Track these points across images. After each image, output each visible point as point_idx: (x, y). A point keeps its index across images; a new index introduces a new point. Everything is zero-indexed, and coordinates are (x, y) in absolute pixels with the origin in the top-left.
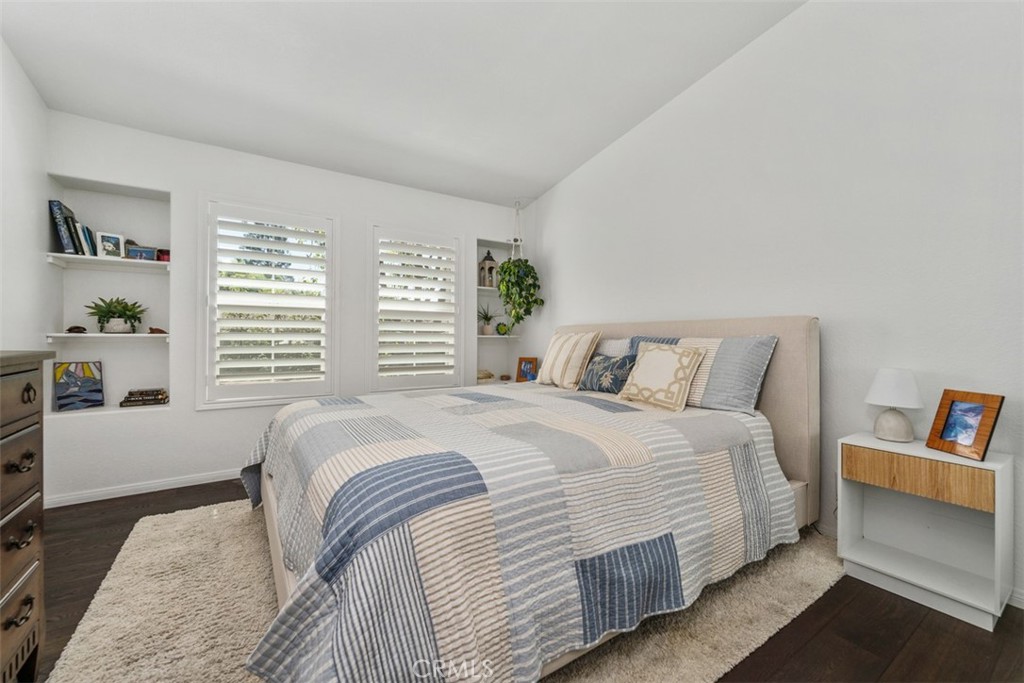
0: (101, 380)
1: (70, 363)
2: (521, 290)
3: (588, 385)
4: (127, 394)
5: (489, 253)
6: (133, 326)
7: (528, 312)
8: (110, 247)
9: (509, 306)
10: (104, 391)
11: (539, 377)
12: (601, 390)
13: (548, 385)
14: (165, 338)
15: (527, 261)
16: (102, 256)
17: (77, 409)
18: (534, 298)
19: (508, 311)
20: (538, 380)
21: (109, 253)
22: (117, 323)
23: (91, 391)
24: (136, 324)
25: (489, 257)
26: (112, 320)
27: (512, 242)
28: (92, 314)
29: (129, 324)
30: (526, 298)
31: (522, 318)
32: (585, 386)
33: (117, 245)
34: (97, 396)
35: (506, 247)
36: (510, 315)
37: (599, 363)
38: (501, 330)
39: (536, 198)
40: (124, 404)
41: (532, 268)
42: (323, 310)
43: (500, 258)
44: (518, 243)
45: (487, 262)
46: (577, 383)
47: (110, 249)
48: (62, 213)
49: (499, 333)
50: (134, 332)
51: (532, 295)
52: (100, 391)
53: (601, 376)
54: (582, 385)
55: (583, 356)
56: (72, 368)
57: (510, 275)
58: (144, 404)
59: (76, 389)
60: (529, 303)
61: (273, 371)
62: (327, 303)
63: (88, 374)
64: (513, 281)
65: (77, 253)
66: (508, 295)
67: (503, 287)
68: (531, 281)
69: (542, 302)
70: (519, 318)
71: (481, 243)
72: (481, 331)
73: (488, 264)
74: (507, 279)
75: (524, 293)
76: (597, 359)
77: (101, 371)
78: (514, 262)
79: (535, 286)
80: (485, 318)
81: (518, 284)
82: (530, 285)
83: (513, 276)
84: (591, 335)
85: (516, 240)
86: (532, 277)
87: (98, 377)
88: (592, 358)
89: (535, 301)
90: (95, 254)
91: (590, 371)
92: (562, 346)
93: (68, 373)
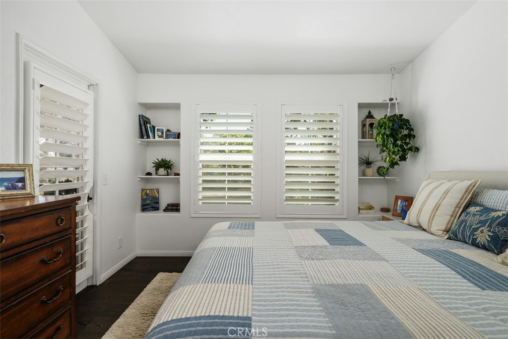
0: (158, 198)
1: (147, 190)
2: (395, 140)
3: (460, 236)
4: (166, 206)
5: (370, 112)
6: (168, 172)
7: (403, 158)
8: (160, 134)
9: (385, 154)
10: (160, 203)
11: (406, 219)
12: (475, 244)
13: (415, 227)
14: (179, 178)
15: (402, 115)
16: (157, 139)
17: (149, 211)
18: (409, 146)
19: (384, 158)
20: (406, 221)
21: (160, 137)
22: (162, 171)
23: (154, 203)
24: (169, 171)
25: (370, 116)
26: (160, 169)
27: (388, 101)
28: (154, 166)
29: (166, 171)
30: (401, 146)
31: (397, 164)
32: (456, 236)
33: (162, 133)
34: (156, 205)
35: (383, 106)
36: (385, 161)
37: (474, 215)
38: (381, 172)
39: (411, 62)
40: (166, 210)
41: (408, 121)
42: (251, 161)
43: (379, 115)
44: (393, 102)
45: (368, 120)
46: (447, 231)
47: (160, 135)
48: (143, 120)
49: (380, 175)
50: (168, 175)
51: (407, 144)
52: (158, 203)
53: (476, 229)
54: (453, 235)
55: (455, 204)
56: (148, 192)
57: (385, 129)
58: (172, 211)
59: (149, 202)
60: (404, 150)
61: (226, 198)
62: (253, 157)
63: (153, 195)
64: (388, 133)
65: (148, 138)
66: (384, 145)
67: (379, 139)
68: (406, 132)
69: (417, 150)
70: (393, 164)
71: (361, 106)
72: (363, 174)
73: (368, 121)
74: (383, 132)
75: (399, 143)
76: (472, 209)
77: (158, 193)
78: (389, 117)
79: (411, 136)
80: (366, 163)
81: (392, 135)
82: (405, 135)
83: (387, 130)
84: (467, 183)
85: (391, 100)
86: (407, 128)
87: (157, 196)
88: (467, 206)
89: (410, 149)
90: (155, 138)
91: (462, 222)
92: (431, 192)
93: (146, 194)
